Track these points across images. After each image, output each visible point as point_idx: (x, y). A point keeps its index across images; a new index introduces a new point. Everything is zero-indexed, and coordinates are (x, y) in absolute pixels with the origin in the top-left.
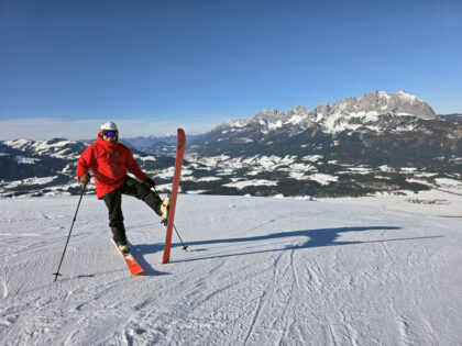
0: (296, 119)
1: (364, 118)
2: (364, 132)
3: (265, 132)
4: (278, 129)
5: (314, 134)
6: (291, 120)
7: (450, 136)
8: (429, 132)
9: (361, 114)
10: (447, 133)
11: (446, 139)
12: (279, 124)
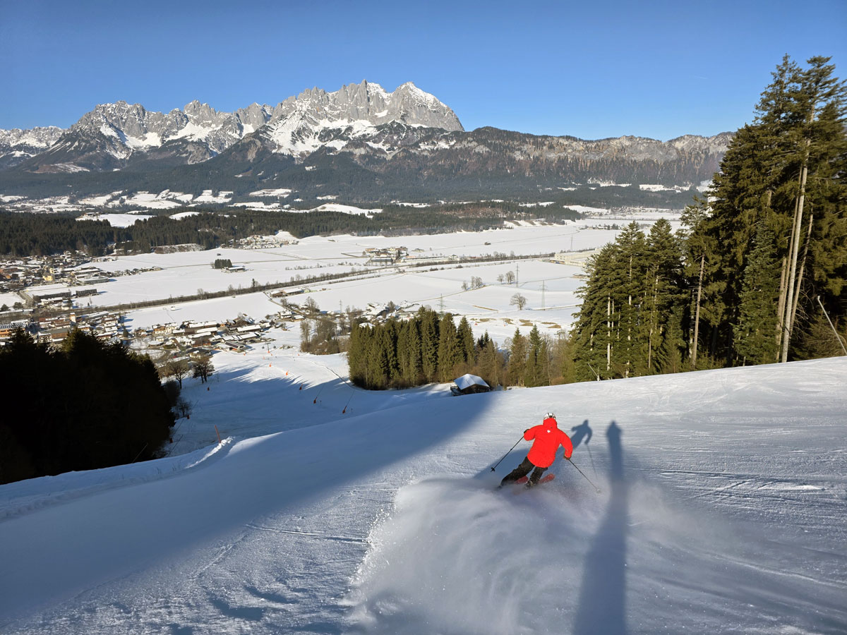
0: (194, 131)
1: (350, 129)
2: (362, 151)
3: (120, 155)
4: (153, 149)
5: (251, 156)
6: (181, 134)
7: (518, 156)
8: (482, 149)
9: (341, 124)
10: (513, 149)
11: (512, 160)
12: (153, 140)
